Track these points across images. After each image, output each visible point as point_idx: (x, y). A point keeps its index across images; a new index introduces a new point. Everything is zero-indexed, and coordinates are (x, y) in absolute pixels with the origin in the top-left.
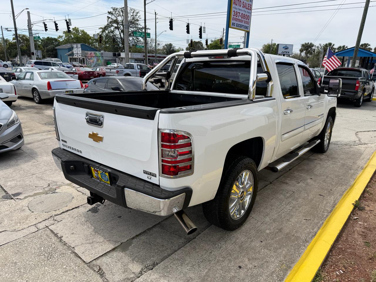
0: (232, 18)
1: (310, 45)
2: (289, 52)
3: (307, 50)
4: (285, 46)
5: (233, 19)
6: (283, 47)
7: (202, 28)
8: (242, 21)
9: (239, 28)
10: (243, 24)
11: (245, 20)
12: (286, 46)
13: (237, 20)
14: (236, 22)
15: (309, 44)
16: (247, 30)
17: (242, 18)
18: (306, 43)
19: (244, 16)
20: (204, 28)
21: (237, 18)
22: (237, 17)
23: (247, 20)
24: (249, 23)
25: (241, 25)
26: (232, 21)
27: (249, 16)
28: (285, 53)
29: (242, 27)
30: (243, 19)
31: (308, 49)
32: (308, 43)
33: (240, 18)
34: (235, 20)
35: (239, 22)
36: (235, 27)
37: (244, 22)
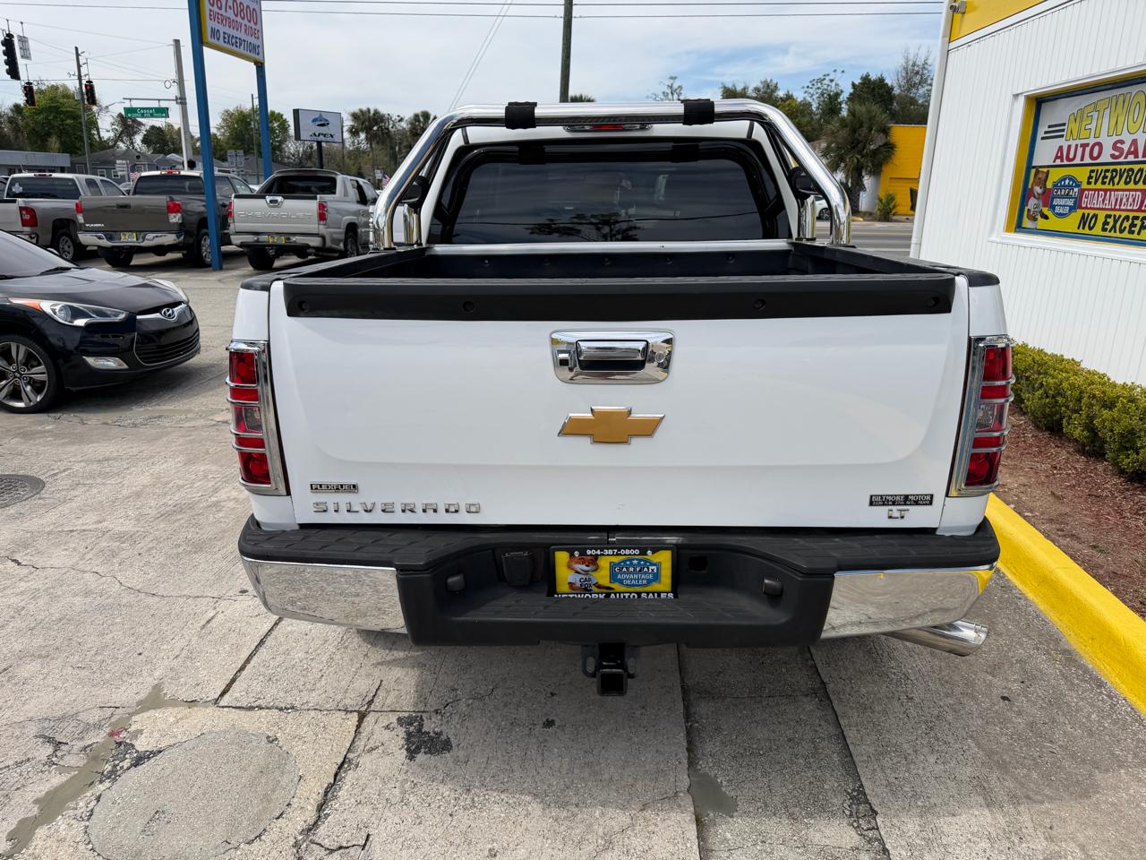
0: (208, 13)
1: (374, 114)
2: (332, 136)
3: (368, 130)
4: (317, 116)
5: (211, 15)
6: (314, 120)
7: (16, 40)
8: (238, 27)
9: (234, 47)
10: (241, 35)
11: (246, 22)
12: (320, 115)
13: (222, 21)
14: (222, 29)
15: (372, 112)
16: (256, 56)
17: (236, 16)
18: (361, 111)
19: (242, 10)
20: (23, 40)
21: (223, 12)
22: (220, 8)
23: (252, 24)
24: (258, 34)
25: (236, 38)
26: (209, 24)
27: (254, 9)
28: (321, 138)
29: (241, 45)
30: (239, 19)
31: (371, 128)
32: (369, 110)
33: (230, 14)
34: (218, 18)
35: (230, 27)
36: (221, 43)
37: (246, 31)
